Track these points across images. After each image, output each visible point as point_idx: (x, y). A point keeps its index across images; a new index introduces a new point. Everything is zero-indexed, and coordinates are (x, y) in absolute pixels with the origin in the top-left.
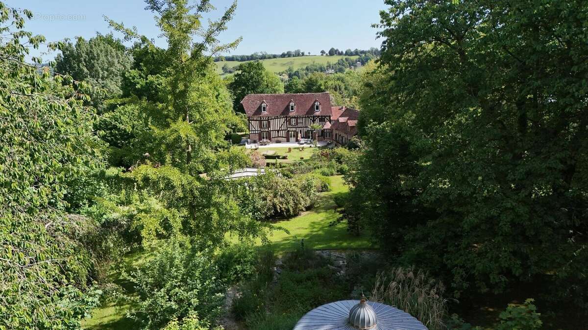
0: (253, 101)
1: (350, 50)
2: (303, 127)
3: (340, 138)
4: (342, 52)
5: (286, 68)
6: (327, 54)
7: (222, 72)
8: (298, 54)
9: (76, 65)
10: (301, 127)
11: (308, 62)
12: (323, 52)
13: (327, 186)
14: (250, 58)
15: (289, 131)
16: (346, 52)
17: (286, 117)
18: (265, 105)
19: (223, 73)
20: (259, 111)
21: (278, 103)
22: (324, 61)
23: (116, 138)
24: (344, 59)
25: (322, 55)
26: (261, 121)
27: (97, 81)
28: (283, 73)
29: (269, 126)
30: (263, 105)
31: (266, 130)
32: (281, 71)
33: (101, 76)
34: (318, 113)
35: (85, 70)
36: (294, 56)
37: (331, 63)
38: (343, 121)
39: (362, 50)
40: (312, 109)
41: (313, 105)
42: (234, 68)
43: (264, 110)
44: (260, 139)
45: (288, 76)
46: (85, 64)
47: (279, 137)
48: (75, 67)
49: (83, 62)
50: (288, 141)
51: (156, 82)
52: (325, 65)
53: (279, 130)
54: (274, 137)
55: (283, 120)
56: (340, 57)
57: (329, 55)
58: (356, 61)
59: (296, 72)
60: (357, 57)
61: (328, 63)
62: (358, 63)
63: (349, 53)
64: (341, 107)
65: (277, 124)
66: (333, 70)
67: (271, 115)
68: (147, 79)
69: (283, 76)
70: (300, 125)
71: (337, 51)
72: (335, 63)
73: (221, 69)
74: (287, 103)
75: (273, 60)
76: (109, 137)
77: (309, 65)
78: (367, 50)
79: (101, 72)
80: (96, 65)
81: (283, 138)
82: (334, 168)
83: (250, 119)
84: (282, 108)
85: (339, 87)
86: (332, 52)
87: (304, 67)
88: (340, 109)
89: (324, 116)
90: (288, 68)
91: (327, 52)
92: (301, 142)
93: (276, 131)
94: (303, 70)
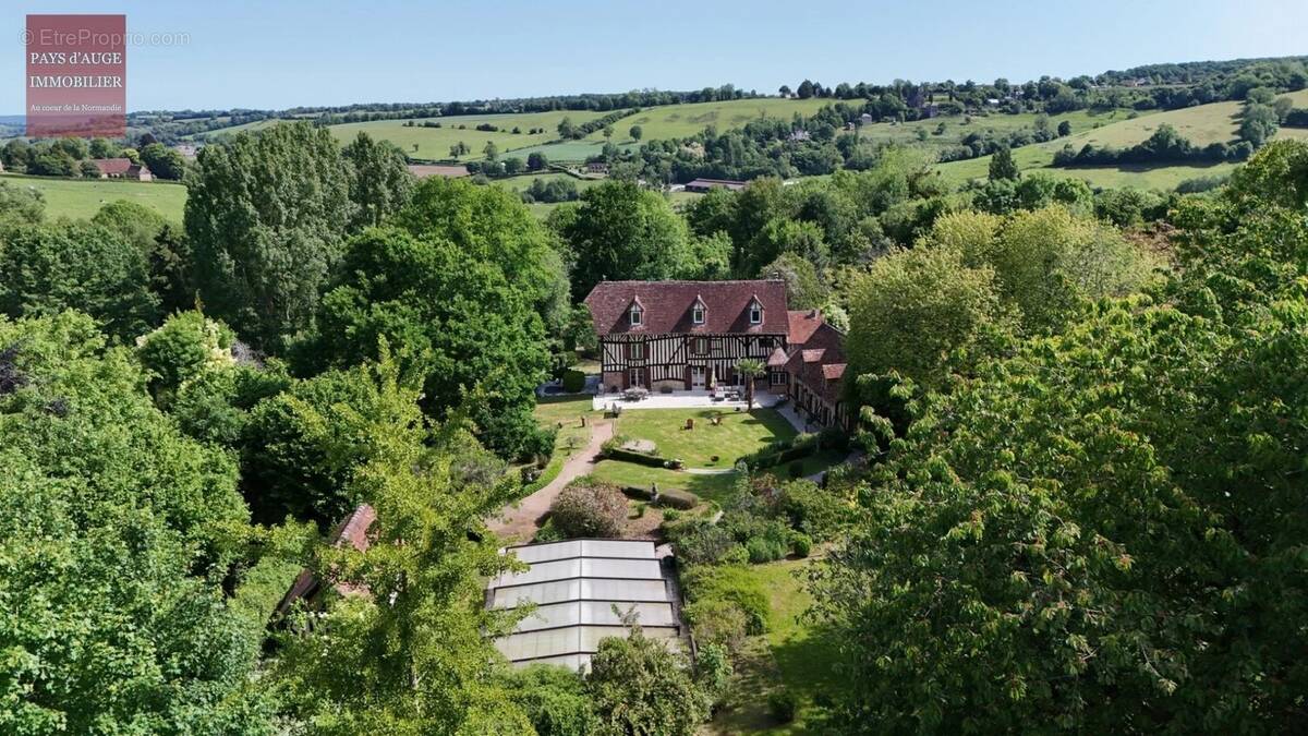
0: (612, 299)
1: (846, 85)
2: (723, 358)
3: (806, 398)
4: (828, 90)
5: (700, 128)
6: (793, 95)
7: (558, 136)
8: (727, 94)
9: (231, 199)
10: (719, 359)
11: (749, 111)
12: (784, 90)
13: (759, 622)
14: (620, 103)
15: (690, 366)
16: (838, 90)
17: (686, 336)
18: (639, 309)
19: (559, 138)
20: (624, 320)
21: (668, 303)
22: (785, 112)
23: (298, 460)
24: (833, 108)
25: (783, 97)
26: (627, 344)
27: (276, 230)
28: (692, 140)
29: (647, 356)
30: (633, 309)
31: (641, 363)
32: (690, 135)
33: (284, 218)
34: (756, 329)
35: (251, 209)
36: (718, 100)
37: (803, 117)
38: (812, 360)
39: (875, 84)
40: (744, 319)
41: (746, 311)
42: (584, 127)
43: (636, 320)
44: (626, 386)
45: (703, 148)
46: (250, 197)
47: (668, 379)
48: (229, 204)
49: (247, 193)
50: (688, 387)
51: (391, 324)
52: (790, 122)
53: (669, 364)
54: (657, 380)
55: (677, 342)
56: (822, 103)
57: (797, 96)
58: (861, 112)
59: (721, 138)
60: (862, 102)
61: (795, 115)
62: (865, 115)
63: (844, 93)
64: (809, 312)
65: (664, 351)
66: (806, 133)
67: (650, 332)
68: (370, 314)
69: (694, 148)
70: (715, 354)
71: (817, 86)
72: (810, 116)
73: (556, 129)
74: (688, 304)
75: (671, 109)
76: (283, 457)
77: (752, 122)
78: (886, 85)
79: (285, 212)
80: (274, 197)
81: (678, 383)
82: (780, 540)
83: (606, 339)
84: (676, 315)
85: (811, 243)
86: (807, 91)
87: (742, 126)
88: (807, 317)
89: (773, 336)
90: (704, 129)
91: (794, 90)
92: (717, 395)
93: (661, 365)
94: (737, 132)
